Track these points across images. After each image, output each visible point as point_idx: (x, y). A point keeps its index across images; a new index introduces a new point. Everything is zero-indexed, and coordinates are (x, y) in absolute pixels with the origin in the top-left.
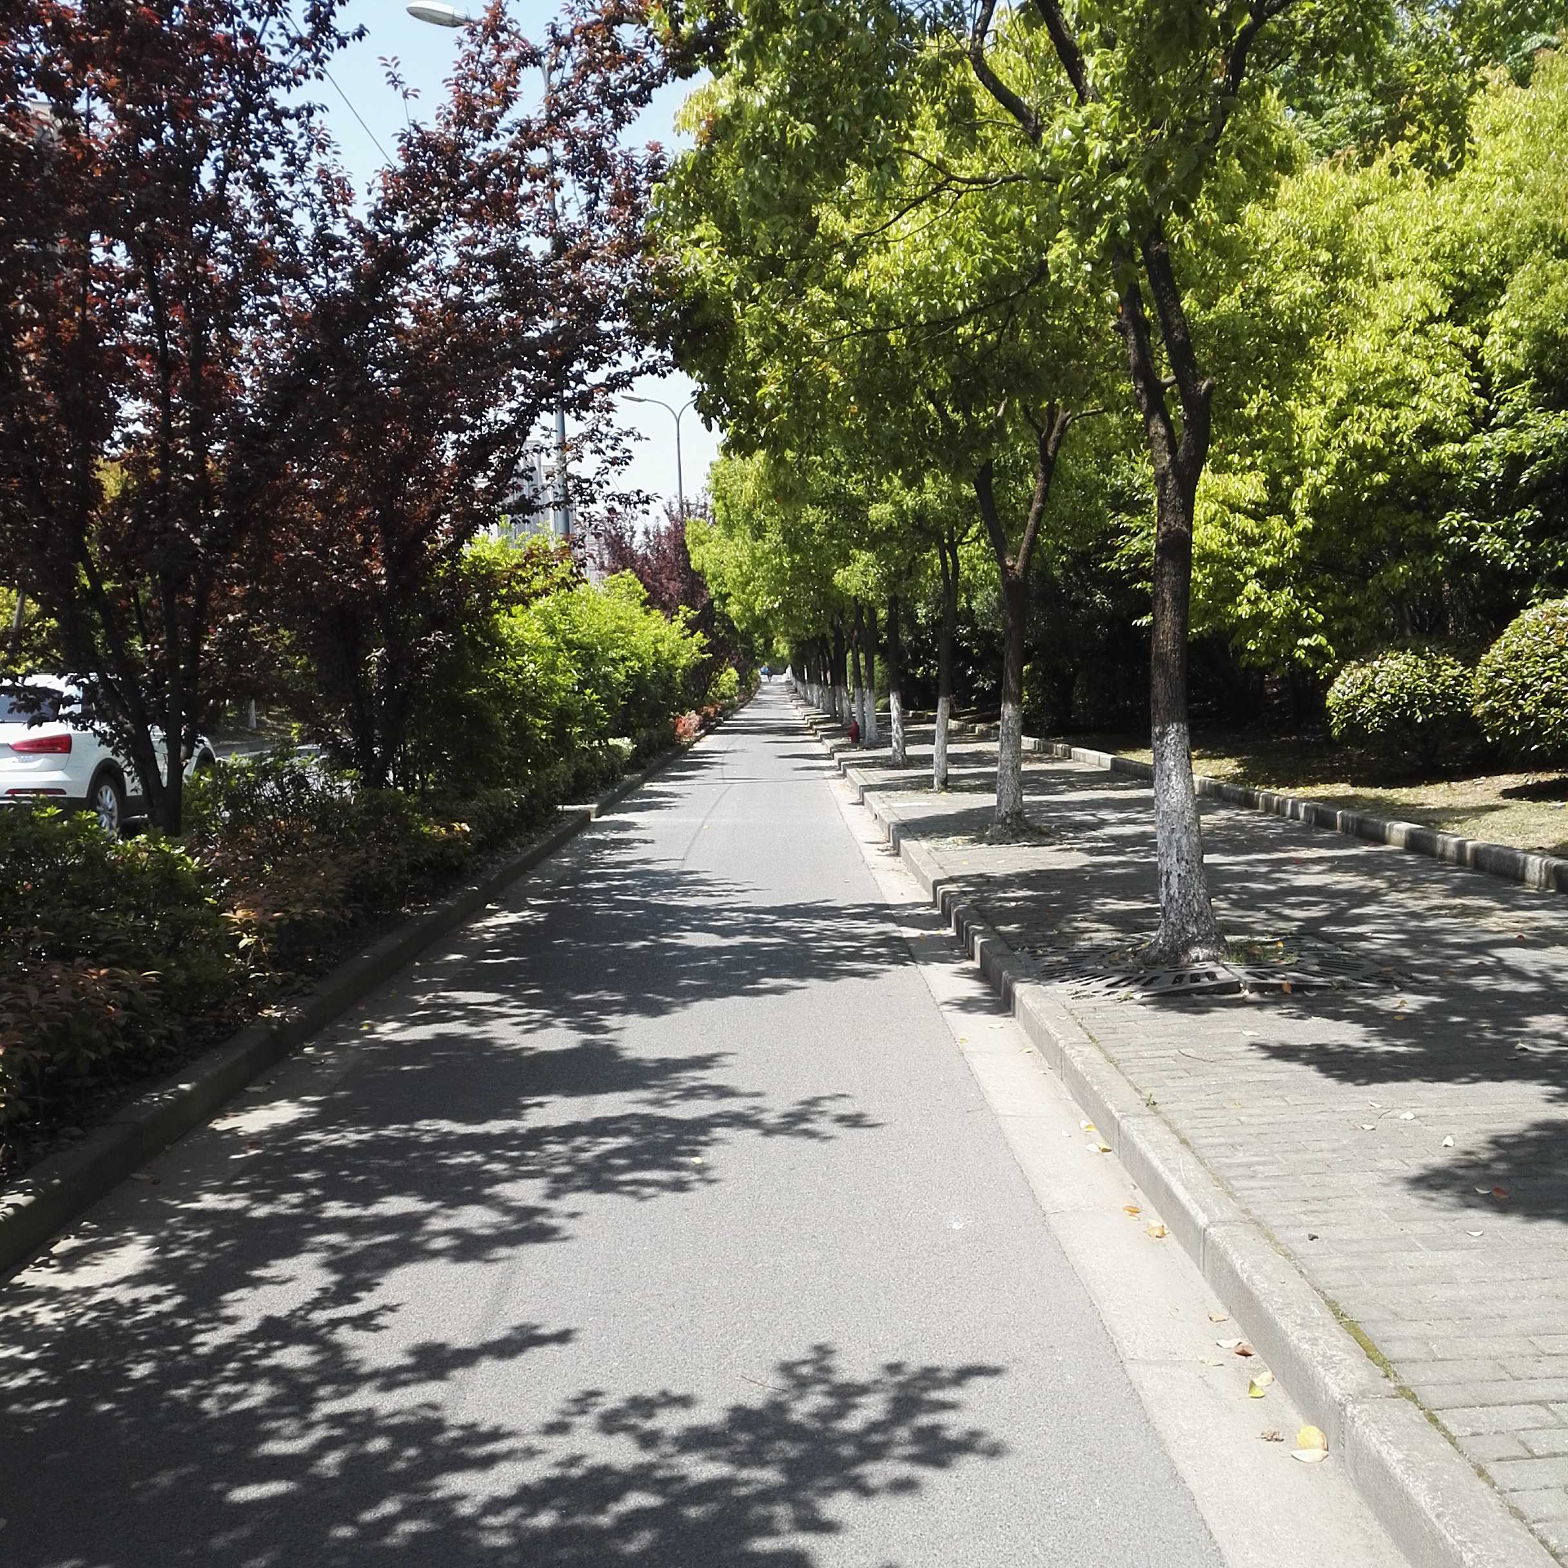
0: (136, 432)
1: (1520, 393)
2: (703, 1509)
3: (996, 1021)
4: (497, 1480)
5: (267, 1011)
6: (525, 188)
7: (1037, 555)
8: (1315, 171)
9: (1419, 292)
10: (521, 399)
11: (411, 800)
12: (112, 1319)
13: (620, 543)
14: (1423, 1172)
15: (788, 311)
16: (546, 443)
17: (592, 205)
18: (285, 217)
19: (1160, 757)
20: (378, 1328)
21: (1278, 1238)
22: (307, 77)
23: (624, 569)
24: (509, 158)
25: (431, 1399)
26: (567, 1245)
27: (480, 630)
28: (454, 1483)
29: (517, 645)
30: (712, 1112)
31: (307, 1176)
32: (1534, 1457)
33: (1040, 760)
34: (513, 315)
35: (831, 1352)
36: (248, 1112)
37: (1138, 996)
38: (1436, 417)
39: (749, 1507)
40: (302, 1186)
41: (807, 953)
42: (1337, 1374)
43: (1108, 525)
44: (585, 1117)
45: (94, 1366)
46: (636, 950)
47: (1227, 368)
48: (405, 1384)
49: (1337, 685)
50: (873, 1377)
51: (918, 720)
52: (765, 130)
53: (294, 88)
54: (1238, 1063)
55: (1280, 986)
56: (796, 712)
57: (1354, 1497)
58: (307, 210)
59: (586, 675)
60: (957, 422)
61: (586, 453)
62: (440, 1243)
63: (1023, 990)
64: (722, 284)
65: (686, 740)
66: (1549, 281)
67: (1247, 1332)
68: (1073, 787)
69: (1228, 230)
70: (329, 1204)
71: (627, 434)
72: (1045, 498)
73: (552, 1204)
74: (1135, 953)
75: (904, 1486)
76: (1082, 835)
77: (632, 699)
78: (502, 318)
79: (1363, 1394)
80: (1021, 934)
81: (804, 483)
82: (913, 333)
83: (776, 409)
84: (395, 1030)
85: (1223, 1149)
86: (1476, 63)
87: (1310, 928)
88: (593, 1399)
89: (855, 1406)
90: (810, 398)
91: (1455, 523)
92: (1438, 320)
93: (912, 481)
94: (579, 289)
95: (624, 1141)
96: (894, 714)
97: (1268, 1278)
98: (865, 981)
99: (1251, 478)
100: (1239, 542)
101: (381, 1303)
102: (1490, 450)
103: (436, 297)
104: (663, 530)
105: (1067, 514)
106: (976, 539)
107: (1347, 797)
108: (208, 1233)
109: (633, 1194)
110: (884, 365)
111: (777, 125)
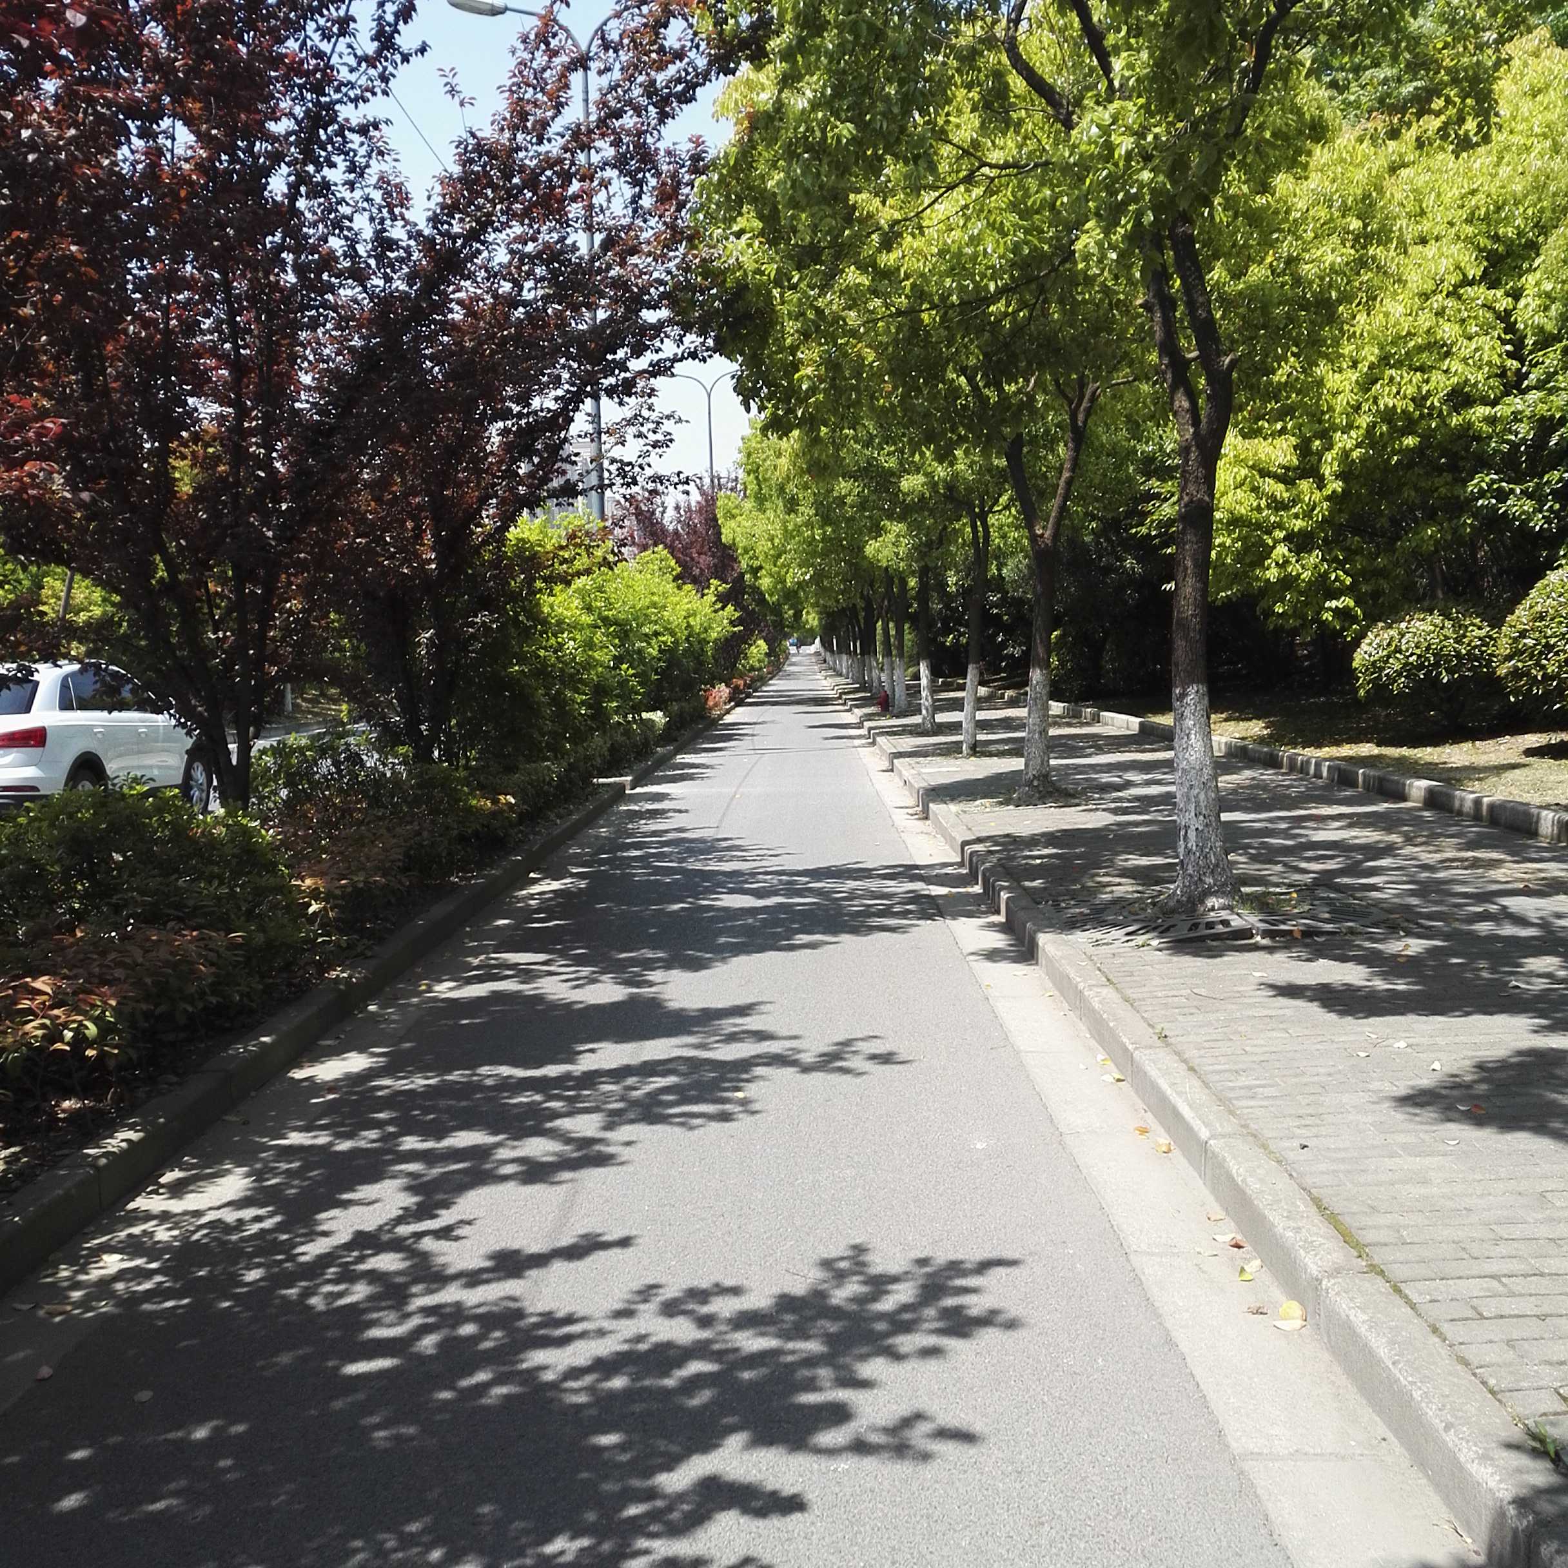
1: (1552, 355)
2: (755, 1372)
3: (1020, 969)
5: (333, 973)
6: (575, 186)
7: (1067, 523)
8: (1345, 139)
9: (1452, 255)
10: (566, 387)
12: (221, 1235)
13: (650, 519)
14: (1411, 1092)
15: (825, 296)
16: (590, 428)
17: (636, 198)
18: (348, 223)
19: (1180, 718)
20: (457, 1238)
21: (1272, 1147)
22: (374, 94)
23: (656, 545)
24: (560, 161)
25: (511, 1293)
26: (624, 1168)
27: (523, 609)
28: (538, 1357)
29: (557, 623)
30: (753, 1053)
31: (381, 1116)
32: (1483, 1318)
33: (1069, 725)
35: (865, 1250)
36: (323, 1062)
37: (1155, 943)
38: (1467, 381)
39: (794, 1371)
40: (379, 1124)
41: (839, 911)
42: (1316, 1255)
43: (1138, 491)
45: (211, 1272)
46: (675, 911)
47: (1257, 337)
48: (487, 1281)
49: (1364, 646)
50: (904, 1269)
51: (947, 687)
52: (807, 130)
53: (361, 104)
54: (1246, 1000)
55: (1291, 932)
56: (825, 683)
57: (1327, 1356)
58: (366, 215)
59: (621, 650)
60: (989, 397)
61: (629, 438)
62: (508, 1169)
63: (1046, 940)
64: (762, 273)
65: (716, 713)
67: (1240, 1228)
68: (1100, 750)
69: (1261, 200)
70: (405, 1139)
71: (668, 417)
72: (1075, 466)
73: (608, 1135)
74: (1154, 904)
75: (931, 1352)
76: (1107, 796)
77: (664, 673)
78: (550, 311)
79: (1338, 1270)
80: (1045, 889)
81: (837, 456)
82: (946, 313)
83: (813, 390)
84: (451, 989)
85: (1227, 1075)
86: (1501, 41)
87: (1325, 880)
88: (654, 1291)
89: (887, 1292)
90: (846, 379)
91: (1484, 485)
92: (1471, 283)
93: (945, 456)
95: (672, 1080)
96: (924, 682)
97: (1261, 1181)
98: (895, 935)
99: (1280, 442)
100: (1268, 507)
101: (460, 1218)
102: (1521, 412)
103: (488, 293)
104: (693, 504)
105: (1097, 481)
106: (1007, 507)
107: (1371, 757)
108: (298, 1164)
109: (682, 1124)
110: (917, 345)
111: (818, 125)
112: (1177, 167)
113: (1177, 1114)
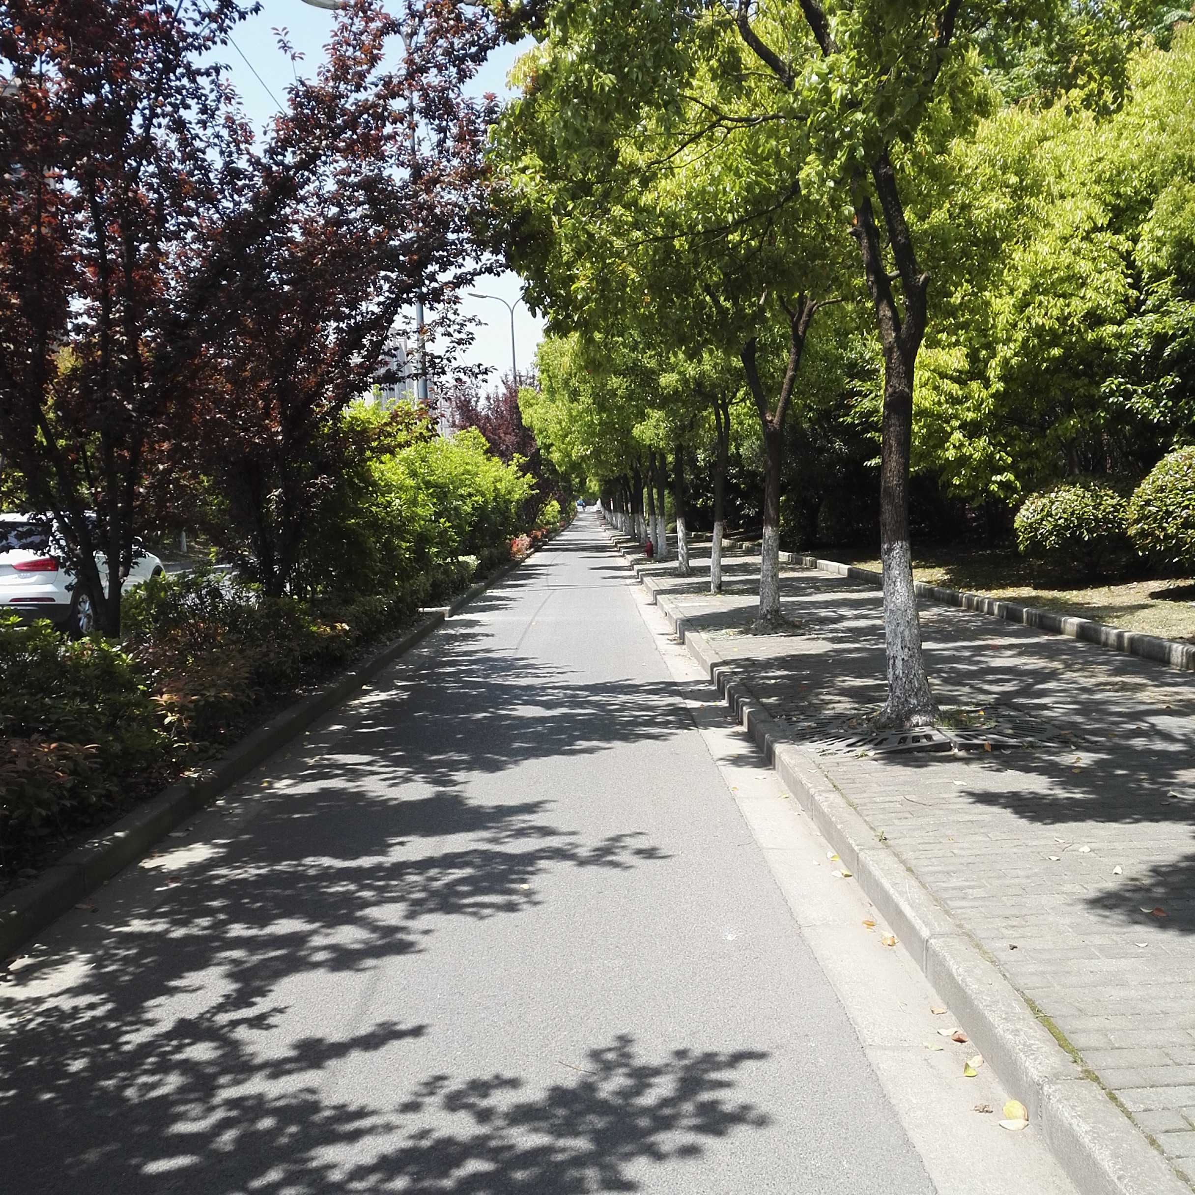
0: (84, 323)
1: (1164, 286)
2: (527, 1172)
3: (760, 773)
4: (362, 1151)
5: (187, 773)
6: (388, 129)
7: (790, 412)
8: (1005, 113)
9: (1085, 208)
10: (387, 294)
11: (303, 606)
12: (55, 1024)
13: (467, 407)
14: (1099, 894)
15: (595, 222)
16: (408, 328)
17: (441, 143)
18: (201, 155)
19: (888, 568)
20: (269, 1027)
21: (986, 947)
22: (214, 43)
23: (471, 426)
24: (375, 106)
25: (310, 1084)
26: (422, 956)
27: (357, 474)
28: (327, 1154)
29: (385, 486)
30: (537, 848)
31: (215, 904)
33: (793, 570)
34: (380, 229)
35: (630, 1041)
36: (171, 853)
37: (871, 754)
38: (1099, 305)
39: (564, 1171)
40: (211, 912)
41: (613, 721)
42: (1035, 1059)
43: (844, 389)
44: (437, 853)
45: (39, 1062)
46: (478, 720)
47: (938, 267)
48: (289, 1072)
49: (1023, 511)
50: (665, 1061)
51: (698, 539)
52: (576, 80)
53: (204, 52)
54: (951, 806)
55: (982, 745)
56: (604, 534)
57: (1050, 1158)
58: (217, 149)
59: (440, 508)
60: (728, 309)
61: (438, 336)
62: (320, 956)
63: (781, 749)
64: (543, 202)
65: (519, 556)
66: (1186, 200)
67: (962, 1024)
68: (818, 590)
69: (938, 159)
70: (232, 926)
71: (470, 320)
72: (796, 368)
73: (410, 923)
74: (869, 720)
75: (689, 1151)
76: (826, 627)
77: (477, 526)
78: (371, 232)
79: (1057, 1076)
80: (779, 705)
81: (609, 358)
82: (693, 240)
83: (587, 300)
84: (288, 786)
85: (940, 876)
86: (1133, 27)
87: (1005, 699)
88: (440, 1083)
89: (650, 1086)
90: (612, 291)
91: (1114, 386)
92: (1101, 229)
93: (693, 355)
94: (431, 208)
95: (467, 871)
96: (680, 535)
97: (979, 981)
98: (657, 742)
99: (955, 352)
100: (947, 402)
101: (272, 1006)
102: (1140, 330)
103: (320, 215)
104: (500, 395)
105: (813, 380)
106: (743, 400)
107: (1030, 598)
108: (135, 951)
109: (474, 914)
110: (671, 265)
111: (586, 76)
112: (883, 109)
113: (900, 913)
